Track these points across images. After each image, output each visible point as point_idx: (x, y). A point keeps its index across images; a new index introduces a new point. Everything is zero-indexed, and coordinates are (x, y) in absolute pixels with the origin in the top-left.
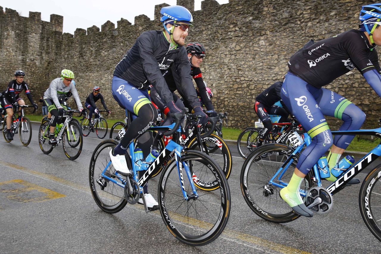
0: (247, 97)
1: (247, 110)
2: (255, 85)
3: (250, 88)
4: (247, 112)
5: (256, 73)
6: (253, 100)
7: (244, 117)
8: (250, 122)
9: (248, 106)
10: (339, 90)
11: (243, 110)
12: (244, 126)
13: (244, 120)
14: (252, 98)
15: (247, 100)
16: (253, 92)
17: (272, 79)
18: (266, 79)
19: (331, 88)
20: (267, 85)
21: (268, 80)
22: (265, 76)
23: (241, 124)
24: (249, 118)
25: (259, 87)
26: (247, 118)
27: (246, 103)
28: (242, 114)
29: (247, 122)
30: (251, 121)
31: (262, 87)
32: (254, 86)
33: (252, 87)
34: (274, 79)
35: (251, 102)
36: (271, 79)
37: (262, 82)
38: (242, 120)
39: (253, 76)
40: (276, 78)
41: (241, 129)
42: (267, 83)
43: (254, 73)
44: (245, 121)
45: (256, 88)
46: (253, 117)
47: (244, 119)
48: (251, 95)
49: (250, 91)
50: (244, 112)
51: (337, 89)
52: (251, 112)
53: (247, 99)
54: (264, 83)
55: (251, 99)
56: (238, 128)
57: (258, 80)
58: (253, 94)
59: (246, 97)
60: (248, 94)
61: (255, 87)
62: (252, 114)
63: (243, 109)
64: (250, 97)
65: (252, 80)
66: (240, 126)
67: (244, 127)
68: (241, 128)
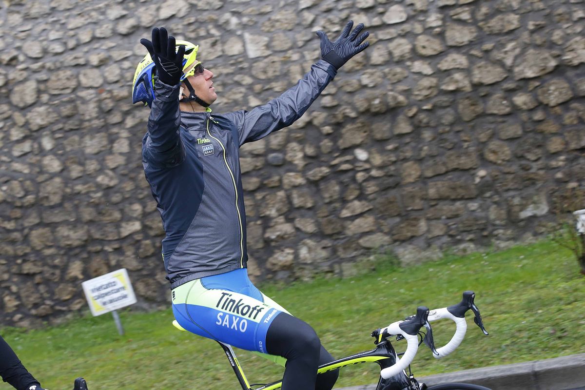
0: (16, 153)
1: (33, 219)
2: (39, 82)
3: (15, 99)
4: (32, 228)
5: (27, 18)
6: (47, 160)
7: (25, 258)
8: (62, 280)
9: (30, 198)
10: (443, 20)
11: (10, 225)
12: (36, 306)
13: (30, 276)
14: (42, 152)
15: (17, 166)
16: (38, 117)
17: (115, 33)
18: (85, 37)
19: (404, 17)
20: (98, 67)
21: (94, 39)
22: (74, 23)
23: (18, 297)
24: (52, 256)
25: (59, 84)
26: (43, 260)
27: (15, 184)
28: (13, 242)
29: (47, 282)
30: (64, 269)
31: (73, 84)
32: (31, 85)
33: (27, 92)
34: (123, 28)
35: (41, 172)
36: (108, 33)
37: (69, 59)
38: (20, 274)
39: (15, 37)
40: (131, 22)
41: (25, 324)
42: (94, 60)
43: (16, 19)
44: (38, 279)
45: (45, 98)
46: (70, 248)
47: (28, 268)
48: (33, 134)
49: (19, 118)
50: (16, 235)
51: (434, 20)
52: (53, 226)
53: (13, 159)
54: (82, 61)
55: (33, 159)
56: (12, 323)
57: (45, 52)
58: (42, 128)
59: (9, 154)
60: (16, 134)
61: (39, 92)
62: (63, 231)
63: (9, 219)
64: (27, 146)
65: (14, 58)
66: (19, 308)
67: (42, 310)
68: (26, 316)
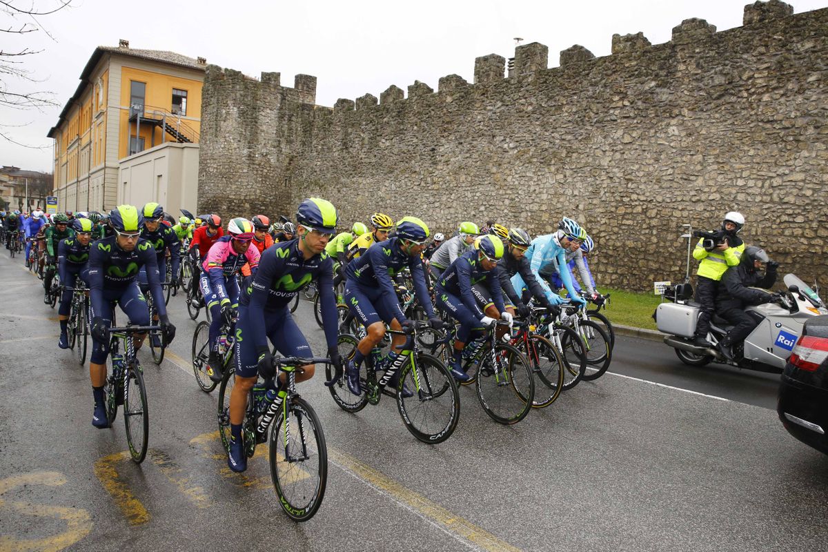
0: (643, 232)
1: (642, 256)
2: (658, 210)
3: (648, 214)
4: (640, 259)
5: (661, 187)
6: (652, 238)
7: (635, 269)
8: (645, 279)
9: (643, 249)
10: (819, 226)
11: (633, 256)
12: (634, 285)
13: (635, 275)
14: (652, 234)
15: (641, 237)
16: (654, 222)
17: (690, 200)
18: (679, 199)
19: (803, 221)
20: (681, 210)
21: (682, 200)
22: (676, 193)
23: (628, 280)
24: (645, 271)
25: (665, 213)
26: (641, 271)
27: (639, 243)
28: (632, 262)
29: (640, 278)
30: (647, 276)
31: (670, 214)
32: (655, 211)
33: (653, 213)
34: (694, 199)
35: (649, 241)
36: (688, 200)
37: (671, 205)
38: (631, 273)
39: (654, 193)
40: (698, 198)
41: (628, 290)
42: (680, 208)
43: (656, 187)
44: (637, 276)
45: (659, 216)
46: (652, 269)
47: (635, 272)
48: (650, 228)
49: (647, 221)
50: (635, 260)
51: (815, 225)
52: (648, 260)
53: (641, 234)
54: (675, 207)
55: (648, 236)
56: (624, 289)
57: (663, 201)
58: (654, 226)
59: (640, 232)
60: (644, 226)
61: (657, 214)
62: (651, 263)
63: (633, 254)
64: (647, 231)
65: (652, 200)
66: (627, 284)
67: (635, 287)
68: (629, 288)
